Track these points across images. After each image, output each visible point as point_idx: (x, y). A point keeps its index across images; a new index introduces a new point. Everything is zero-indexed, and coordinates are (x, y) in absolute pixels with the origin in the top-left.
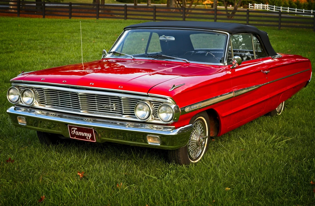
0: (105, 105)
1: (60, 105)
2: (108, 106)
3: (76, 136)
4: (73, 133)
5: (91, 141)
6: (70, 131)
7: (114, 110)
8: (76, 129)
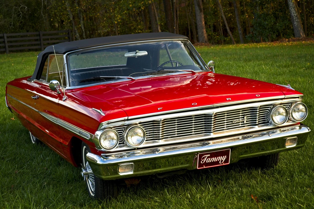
0: (235, 120)
1: (176, 135)
2: (239, 120)
3: (206, 164)
4: (203, 161)
5: (224, 164)
6: (200, 160)
7: (245, 123)
8: (209, 155)
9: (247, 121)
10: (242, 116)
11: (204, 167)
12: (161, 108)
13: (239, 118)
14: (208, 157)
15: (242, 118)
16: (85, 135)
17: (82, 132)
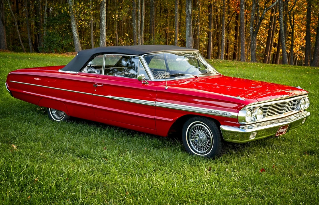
6: (278, 131)
7: (291, 108)
8: (282, 128)
10: (291, 104)
11: (279, 135)
16: (221, 113)
17: (213, 111)
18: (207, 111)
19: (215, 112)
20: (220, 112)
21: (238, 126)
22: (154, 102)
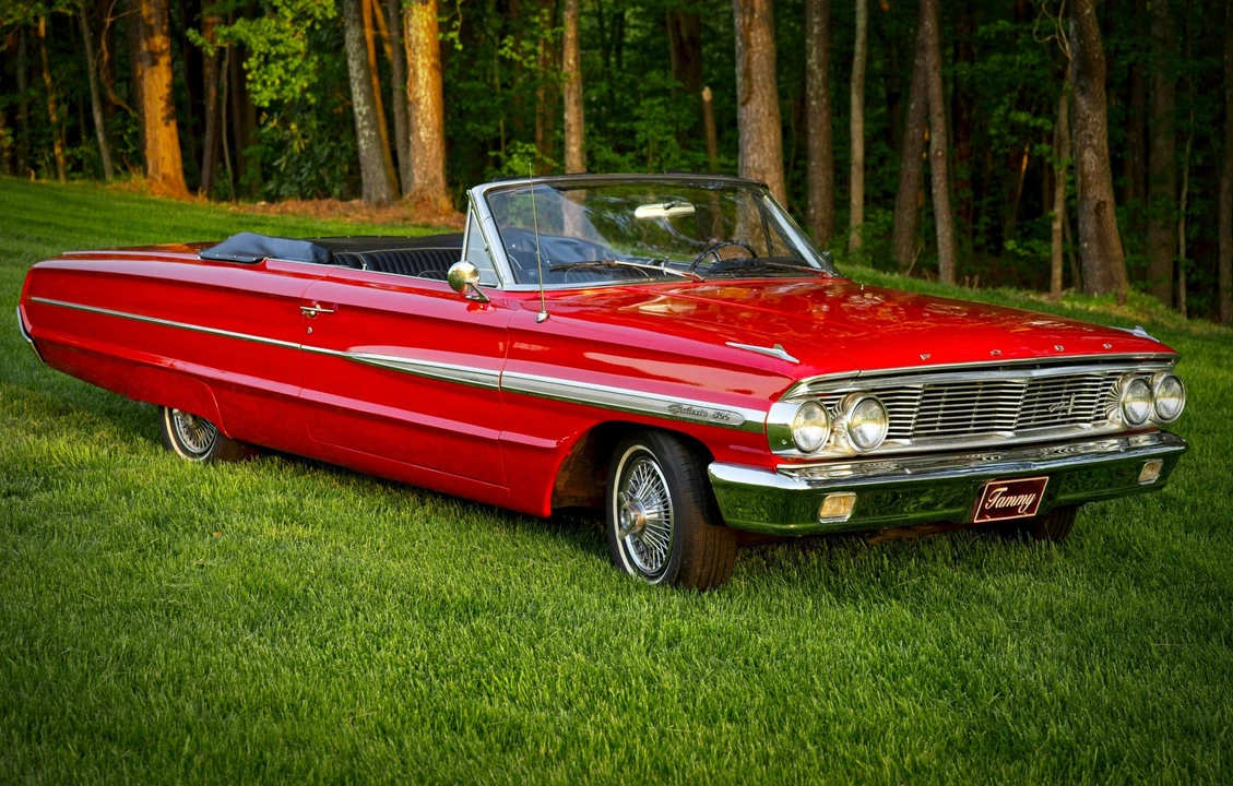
0: (1053, 404)
1: (937, 431)
2: (1058, 405)
3: (994, 512)
4: (990, 504)
5: (1027, 515)
6: (986, 501)
7: (1070, 413)
8: (1005, 489)
9: (1073, 410)
10: (1066, 394)
11: (990, 520)
12: (928, 356)
13: (1059, 400)
14: (1004, 494)
15: (1065, 400)
16: (711, 412)
17: (686, 407)
18: (666, 405)
19: (694, 408)
20: (708, 409)
21: (769, 465)
22: (498, 373)
